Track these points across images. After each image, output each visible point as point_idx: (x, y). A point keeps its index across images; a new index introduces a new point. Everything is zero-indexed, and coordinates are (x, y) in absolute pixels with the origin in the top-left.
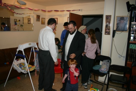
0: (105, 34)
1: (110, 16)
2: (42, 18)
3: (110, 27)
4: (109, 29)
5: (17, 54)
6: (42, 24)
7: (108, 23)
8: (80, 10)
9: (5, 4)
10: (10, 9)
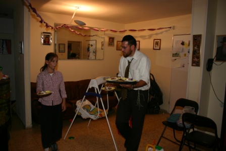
0: (192, 65)
1: (200, 36)
2: (118, 41)
3: (199, 53)
4: (198, 58)
5: (87, 92)
6: (117, 50)
7: (196, 48)
8: (170, 28)
9: (65, 25)
10: (73, 30)
